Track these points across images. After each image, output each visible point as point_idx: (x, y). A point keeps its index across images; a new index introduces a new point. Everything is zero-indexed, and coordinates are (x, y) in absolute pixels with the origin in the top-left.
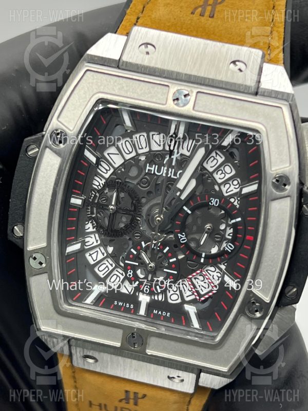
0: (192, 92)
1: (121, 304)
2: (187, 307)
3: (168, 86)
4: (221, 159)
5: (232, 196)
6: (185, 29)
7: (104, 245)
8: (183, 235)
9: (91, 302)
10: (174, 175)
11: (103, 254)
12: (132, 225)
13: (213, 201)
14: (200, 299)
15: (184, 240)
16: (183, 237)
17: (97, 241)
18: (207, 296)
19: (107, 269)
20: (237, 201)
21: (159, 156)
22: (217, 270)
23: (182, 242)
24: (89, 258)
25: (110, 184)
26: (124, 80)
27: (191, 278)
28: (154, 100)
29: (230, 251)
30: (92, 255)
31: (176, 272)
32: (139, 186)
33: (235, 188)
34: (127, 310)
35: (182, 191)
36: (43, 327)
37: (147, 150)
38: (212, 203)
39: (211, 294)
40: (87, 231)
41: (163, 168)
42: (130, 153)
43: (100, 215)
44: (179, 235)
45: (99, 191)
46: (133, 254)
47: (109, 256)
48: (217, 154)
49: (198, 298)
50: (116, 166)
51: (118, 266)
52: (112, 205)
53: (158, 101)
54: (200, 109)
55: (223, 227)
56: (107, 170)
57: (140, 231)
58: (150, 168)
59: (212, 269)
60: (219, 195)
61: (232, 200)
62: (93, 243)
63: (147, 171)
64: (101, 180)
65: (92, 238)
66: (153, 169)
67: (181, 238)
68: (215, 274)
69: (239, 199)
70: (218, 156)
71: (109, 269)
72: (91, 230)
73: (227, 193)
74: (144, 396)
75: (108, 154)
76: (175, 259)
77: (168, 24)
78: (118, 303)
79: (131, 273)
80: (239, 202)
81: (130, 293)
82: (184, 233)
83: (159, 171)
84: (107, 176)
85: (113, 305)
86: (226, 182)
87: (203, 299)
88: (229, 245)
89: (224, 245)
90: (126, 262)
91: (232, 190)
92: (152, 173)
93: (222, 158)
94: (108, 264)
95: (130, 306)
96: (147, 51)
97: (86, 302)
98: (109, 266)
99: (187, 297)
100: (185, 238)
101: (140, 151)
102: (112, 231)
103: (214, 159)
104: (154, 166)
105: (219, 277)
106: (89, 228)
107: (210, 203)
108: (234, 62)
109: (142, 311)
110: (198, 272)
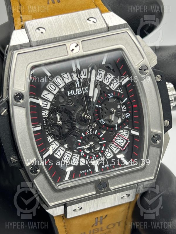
0: (79, 42)
1: (83, 172)
2: (119, 156)
3: (65, 45)
4: (103, 73)
5: (116, 89)
6: (50, 13)
7: (62, 145)
8: (102, 120)
9: (68, 179)
10: (84, 91)
11: (63, 150)
12: (73, 128)
13: (110, 96)
14: (123, 149)
15: (104, 122)
16: (102, 121)
17: (57, 145)
18: (126, 146)
19: (68, 157)
20: (120, 90)
21: (72, 84)
22: (125, 131)
23: (103, 124)
24: (57, 156)
25: (52, 111)
26: (40, 51)
27: (114, 141)
28: (61, 55)
29: (129, 117)
30: (57, 154)
31: (106, 141)
32: (68, 105)
33: (116, 84)
34: (89, 173)
35: (93, 97)
36: (51, 204)
37: (64, 84)
38: (110, 97)
39: (127, 144)
40: (49, 142)
41: (76, 90)
42: (55, 90)
43: (54, 130)
44: (100, 121)
45: (48, 118)
46: (79, 142)
47: (67, 149)
48: (100, 70)
49: (122, 149)
50: (51, 100)
51: (74, 152)
52: (59, 122)
53: (63, 55)
54: (86, 50)
55: (119, 107)
56: (46, 105)
57: (78, 128)
58: (70, 93)
59: (122, 131)
60: (111, 91)
61: (118, 91)
62: (55, 147)
63: (69, 96)
64: (46, 111)
65: (53, 144)
66: (72, 92)
67: (102, 122)
68: (124, 133)
69: (120, 89)
70: (101, 71)
71: (69, 157)
72: (51, 140)
73: (113, 88)
74: (106, 216)
75: (43, 96)
76: (102, 135)
77: (40, 14)
78: (82, 172)
79: (83, 153)
80: (121, 91)
81: (85, 164)
82: (102, 119)
83: (75, 92)
84: (48, 107)
85: (80, 174)
86: (111, 83)
87: (124, 148)
88: (127, 114)
89: (123, 116)
90: (78, 148)
91: (115, 86)
92: (72, 95)
93: (103, 71)
94: (67, 154)
95: (89, 170)
96: (41, 32)
97: (65, 180)
98: (69, 155)
99: (115, 151)
100: (104, 121)
101: (60, 87)
102: (63, 135)
103: (100, 74)
104: (71, 91)
105: (127, 134)
106: (50, 140)
107: (109, 97)
108: (88, 19)
109: (97, 170)
110: (117, 135)
